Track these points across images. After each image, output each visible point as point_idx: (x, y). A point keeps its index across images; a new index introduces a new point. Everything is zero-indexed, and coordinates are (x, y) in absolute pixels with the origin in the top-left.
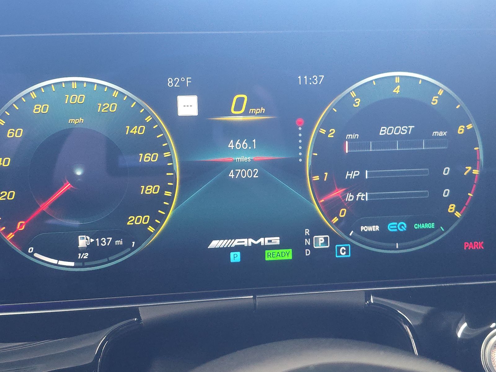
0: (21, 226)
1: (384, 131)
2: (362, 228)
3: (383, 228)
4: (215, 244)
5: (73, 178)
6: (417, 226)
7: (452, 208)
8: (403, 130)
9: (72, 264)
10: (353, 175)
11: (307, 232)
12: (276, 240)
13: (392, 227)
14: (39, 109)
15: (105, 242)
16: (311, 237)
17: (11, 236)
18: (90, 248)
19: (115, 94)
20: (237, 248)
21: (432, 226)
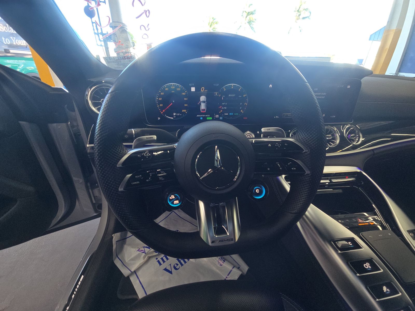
0: (164, 111)
1: (230, 95)
2: (225, 114)
3: (229, 114)
4: (198, 116)
5: (173, 103)
6: (235, 114)
7: (242, 111)
8: (233, 95)
9: (173, 118)
10: (224, 104)
11: (215, 114)
12: (209, 116)
13: (230, 114)
14: (166, 89)
15: (178, 114)
16: (215, 115)
17: (162, 113)
18: (176, 115)
19: (180, 87)
20: (202, 117)
21: (238, 114)
